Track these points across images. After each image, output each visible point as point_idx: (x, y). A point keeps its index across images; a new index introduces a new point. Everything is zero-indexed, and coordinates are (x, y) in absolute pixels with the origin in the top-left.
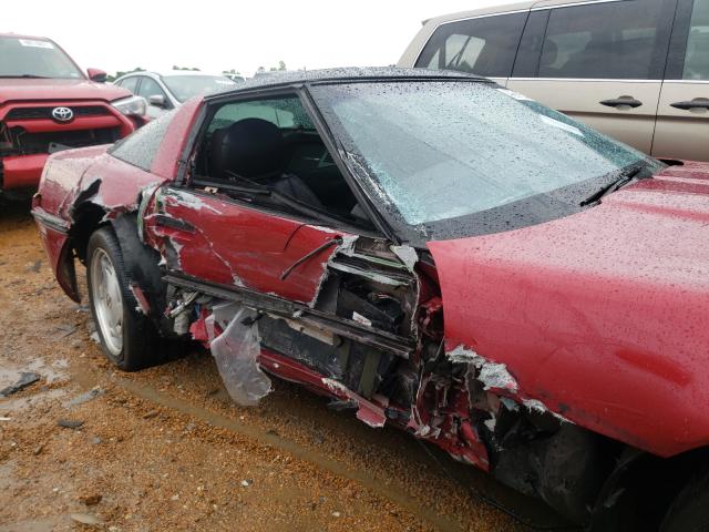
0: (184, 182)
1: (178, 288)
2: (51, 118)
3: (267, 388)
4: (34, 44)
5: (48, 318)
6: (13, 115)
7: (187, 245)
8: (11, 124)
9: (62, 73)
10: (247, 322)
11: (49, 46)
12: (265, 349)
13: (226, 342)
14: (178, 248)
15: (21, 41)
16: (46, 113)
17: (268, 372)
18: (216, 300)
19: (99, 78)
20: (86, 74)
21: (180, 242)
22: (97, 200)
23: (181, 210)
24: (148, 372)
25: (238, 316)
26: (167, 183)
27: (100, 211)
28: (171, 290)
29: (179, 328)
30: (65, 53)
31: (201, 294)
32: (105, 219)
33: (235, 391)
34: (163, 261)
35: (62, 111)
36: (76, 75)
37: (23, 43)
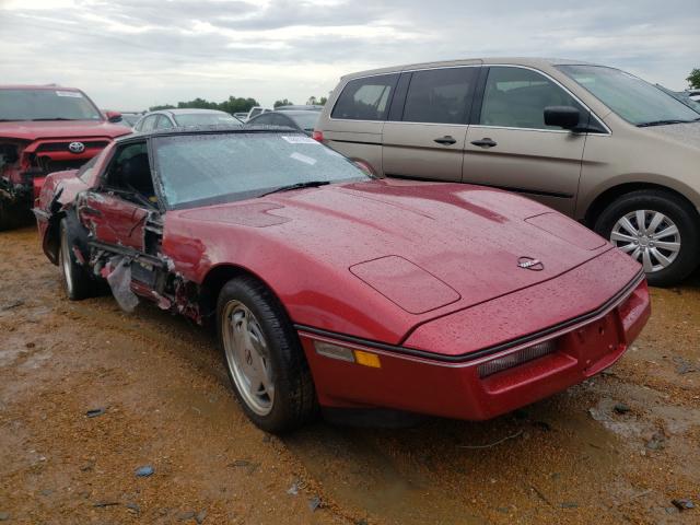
0: (99, 188)
1: (96, 248)
2: (68, 150)
3: (136, 302)
4: (67, 95)
5: (42, 277)
6: (42, 148)
7: (99, 223)
8: (39, 154)
9: (88, 116)
10: (125, 265)
11: (78, 95)
12: (134, 280)
13: (115, 277)
14: (95, 225)
15: (58, 92)
16: (65, 146)
17: (135, 292)
18: (114, 254)
19: (115, 118)
20: (105, 116)
21: (95, 221)
22: (60, 200)
23: (96, 204)
24: (86, 301)
25: (122, 262)
26: (91, 190)
27: (60, 205)
28: (93, 249)
29: (96, 272)
30: (91, 101)
31: (106, 251)
32: (61, 210)
33: (121, 303)
34: (91, 234)
35: (76, 145)
36: (97, 117)
37: (59, 94)
